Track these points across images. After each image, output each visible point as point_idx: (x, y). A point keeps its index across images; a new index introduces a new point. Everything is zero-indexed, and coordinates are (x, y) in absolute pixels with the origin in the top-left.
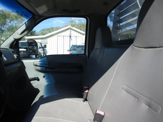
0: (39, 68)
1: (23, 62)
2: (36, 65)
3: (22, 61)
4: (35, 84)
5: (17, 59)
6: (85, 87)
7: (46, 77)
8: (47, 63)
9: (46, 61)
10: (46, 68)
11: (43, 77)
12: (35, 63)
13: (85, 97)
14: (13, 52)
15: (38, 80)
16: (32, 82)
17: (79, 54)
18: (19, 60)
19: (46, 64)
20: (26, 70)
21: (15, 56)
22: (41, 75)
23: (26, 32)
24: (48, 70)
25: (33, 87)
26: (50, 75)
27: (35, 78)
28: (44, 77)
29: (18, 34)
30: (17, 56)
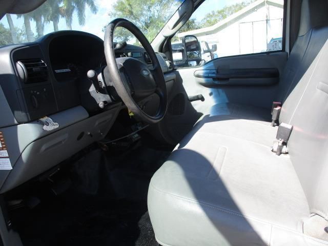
0: (203, 80)
1: (178, 72)
2: (198, 76)
3: (177, 70)
4: (197, 106)
5: (170, 68)
6: (274, 103)
7: (214, 93)
8: (215, 71)
9: (214, 68)
10: (214, 79)
11: (208, 95)
12: (197, 73)
13: (274, 118)
14: (164, 57)
15: (202, 99)
16: (193, 103)
17: (272, 50)
18: (173, 69)
19: (214, 73)
20: (183, 84)
21: (168, 63)
22: (206, 92)
23: (181, 24)
24: (216, 82)
25: (195, 111)
26: (220, 90)
27: (198, 96)
28: (211, 94)
29: (169, 28)
30: (170, 63)
